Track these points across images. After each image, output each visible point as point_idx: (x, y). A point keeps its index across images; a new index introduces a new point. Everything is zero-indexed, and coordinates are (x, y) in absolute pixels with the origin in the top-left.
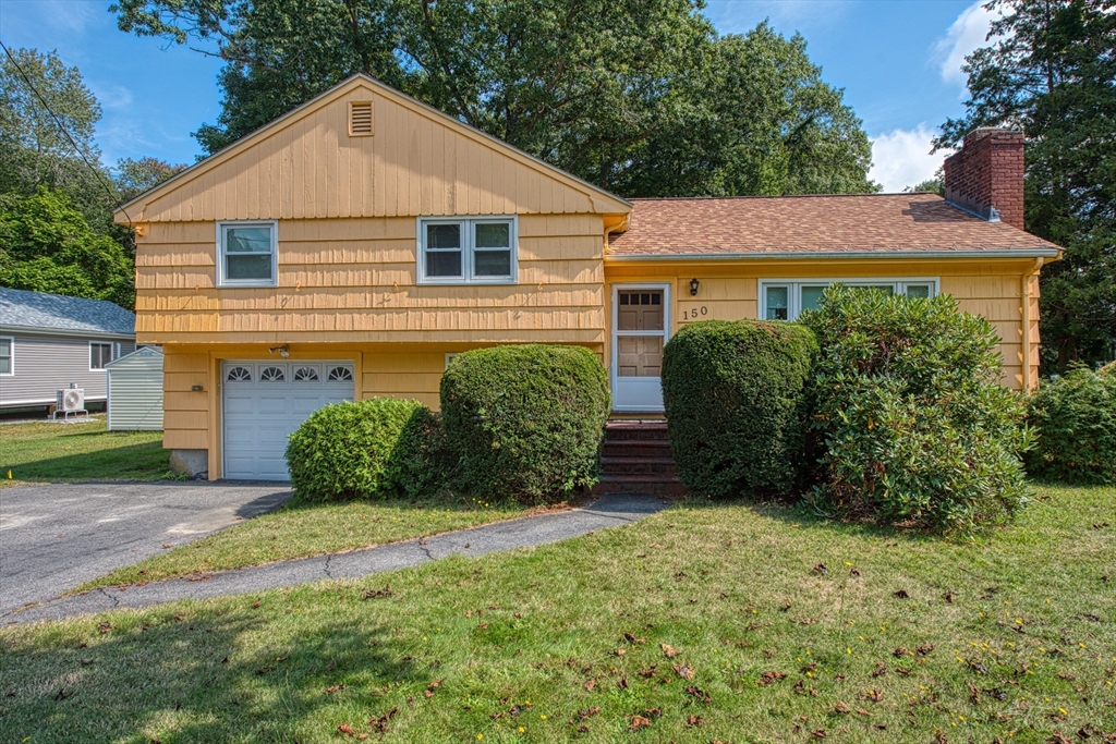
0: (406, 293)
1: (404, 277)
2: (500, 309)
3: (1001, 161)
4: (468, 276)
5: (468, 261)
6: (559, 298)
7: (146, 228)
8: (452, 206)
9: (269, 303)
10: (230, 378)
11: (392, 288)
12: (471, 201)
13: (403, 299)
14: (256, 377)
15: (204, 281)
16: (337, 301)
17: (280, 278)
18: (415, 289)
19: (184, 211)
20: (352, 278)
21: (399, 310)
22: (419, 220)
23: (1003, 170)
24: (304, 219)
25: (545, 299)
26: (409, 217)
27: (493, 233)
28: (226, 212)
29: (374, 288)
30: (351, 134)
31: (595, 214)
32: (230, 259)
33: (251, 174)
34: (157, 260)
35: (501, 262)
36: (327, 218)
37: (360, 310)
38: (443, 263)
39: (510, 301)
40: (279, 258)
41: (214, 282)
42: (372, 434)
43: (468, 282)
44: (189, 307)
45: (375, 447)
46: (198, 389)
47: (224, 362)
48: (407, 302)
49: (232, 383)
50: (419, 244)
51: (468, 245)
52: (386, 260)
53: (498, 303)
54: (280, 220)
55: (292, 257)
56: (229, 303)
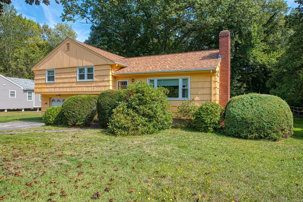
0: (75, 84)
1: (74, 80)
2: (91, 87)
3: (222, 41)
4: (86, 80)
5: (86, 76)
6: (101, 84)
7: (36, 71)
8: (83, 64)
9: (54, 86)
10: (52, 101)
11: (73, 82)
12: (86, 63)
13: (74, 85)
14: (56, 101)
15: (44, 82)
16: (64, 85)
17: (55, 81)
18: (77, 82)
19: (41, 68)
20: (66, 80)
21: (74, 87)
22: (77, 68)
23: (223, 44)
24: (59, 68)
25: (99, 84)
26: (75, 67)
27: (90, 70)
28: (47, 68)
29: (70, 83)
30: (66, 50)
31: (108, 65)
32: (48, 77)
33: (51, 60)
34: (37, 78)
35: (92, 76)
36: (62, 68)
37: (68, 87)
38: (82, 77)
39: (93, 85)
40: (55, 77)
41: (46, 82)
42: (53, 112)
43: (86, 81)
44: (42, 87)
45: (53, 115)
46: (46, 103)
47: (51, 98)
48: (75, 85)
49: (52, 102)
50: (77, 73)
51: (86, 73)
52: (72, 76)
53: (91, 85)
54: (55, 69)
55: (57, 77)
56: (48, 86)
